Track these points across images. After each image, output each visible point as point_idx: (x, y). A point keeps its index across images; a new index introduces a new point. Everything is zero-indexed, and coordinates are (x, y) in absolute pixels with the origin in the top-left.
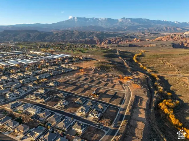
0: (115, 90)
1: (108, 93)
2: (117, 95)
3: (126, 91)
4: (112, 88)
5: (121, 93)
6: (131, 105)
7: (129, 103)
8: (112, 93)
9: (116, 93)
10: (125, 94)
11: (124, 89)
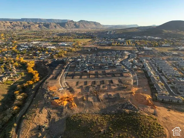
0: (75, 80)
1: (79, 77)
2: (72, 77)
3: (64, 81)
4: (78, 82)
5: (68, 79)
6: (61, 73)
7: (62, 74)
8: (76, 77)
9: (72, 78)
10: (65, 79)
11: (66, 82)
